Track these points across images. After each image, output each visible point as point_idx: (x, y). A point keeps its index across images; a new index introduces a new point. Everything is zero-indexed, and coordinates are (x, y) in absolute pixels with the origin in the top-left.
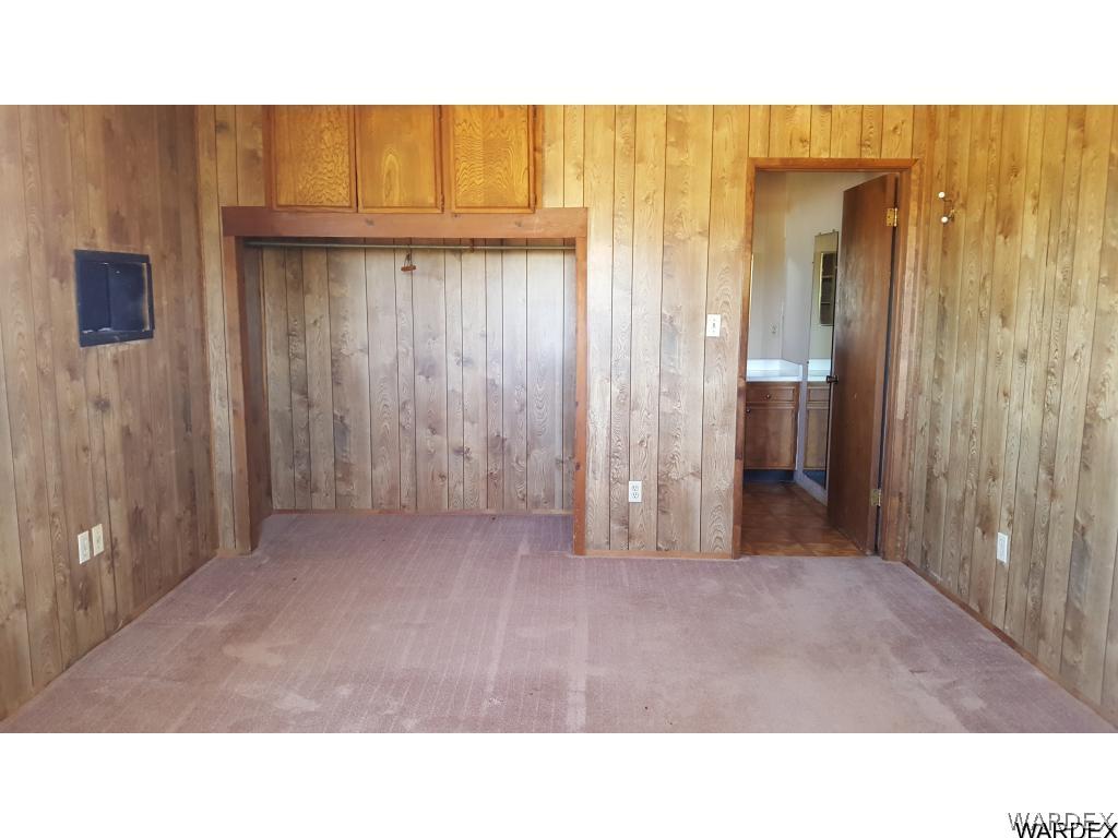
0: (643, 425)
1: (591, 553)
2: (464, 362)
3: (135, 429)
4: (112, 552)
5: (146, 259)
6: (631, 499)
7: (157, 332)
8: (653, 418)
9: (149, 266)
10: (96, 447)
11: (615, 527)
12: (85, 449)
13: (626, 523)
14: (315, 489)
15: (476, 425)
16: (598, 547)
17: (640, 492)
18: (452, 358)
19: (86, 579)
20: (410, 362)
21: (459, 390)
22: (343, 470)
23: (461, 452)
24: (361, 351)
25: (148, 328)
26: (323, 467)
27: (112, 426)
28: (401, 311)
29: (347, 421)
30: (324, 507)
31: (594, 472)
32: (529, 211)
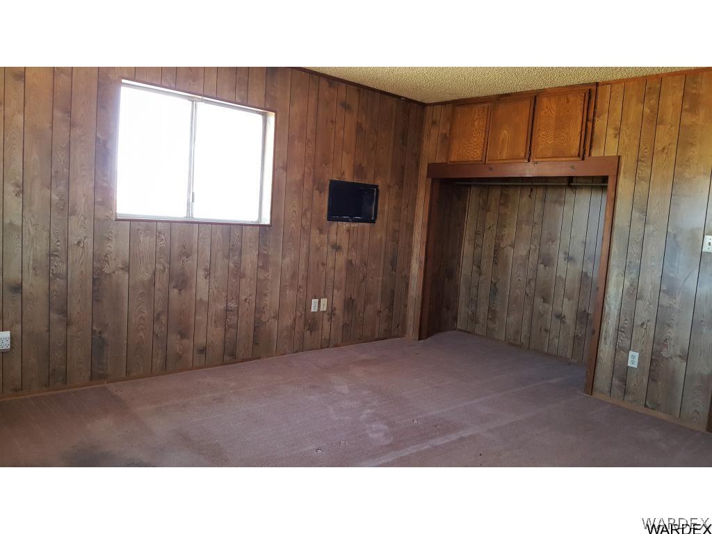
0: (644, 312)
1: (596, 395)
2: (569, 259)
3: (356, 262)
4: (331, 312)
5: (376, 187)
6: (629, 364)
7: (378, 221)
8: (654, 308)
9: (378, 191)
10: (330, 264)
11: (616, 382)
12: (323, 264)
13: (624, 381)
14: (477, 322)
15: (571, 301)
16: (602, 393)
17: (636, 360)
18: (562, 256)
19: (314, 319)
20: (536, 255)
21: (564, 276)
22: (492, 314)
23: (560, 317)
24: (511, 246)
25: (373, 218)
26: (483, 310)
27: (341, 259)
28: (535, 223)
29: (497, 286)
30: (480, 333)
31: (605, 339)
32: (579, 159)
